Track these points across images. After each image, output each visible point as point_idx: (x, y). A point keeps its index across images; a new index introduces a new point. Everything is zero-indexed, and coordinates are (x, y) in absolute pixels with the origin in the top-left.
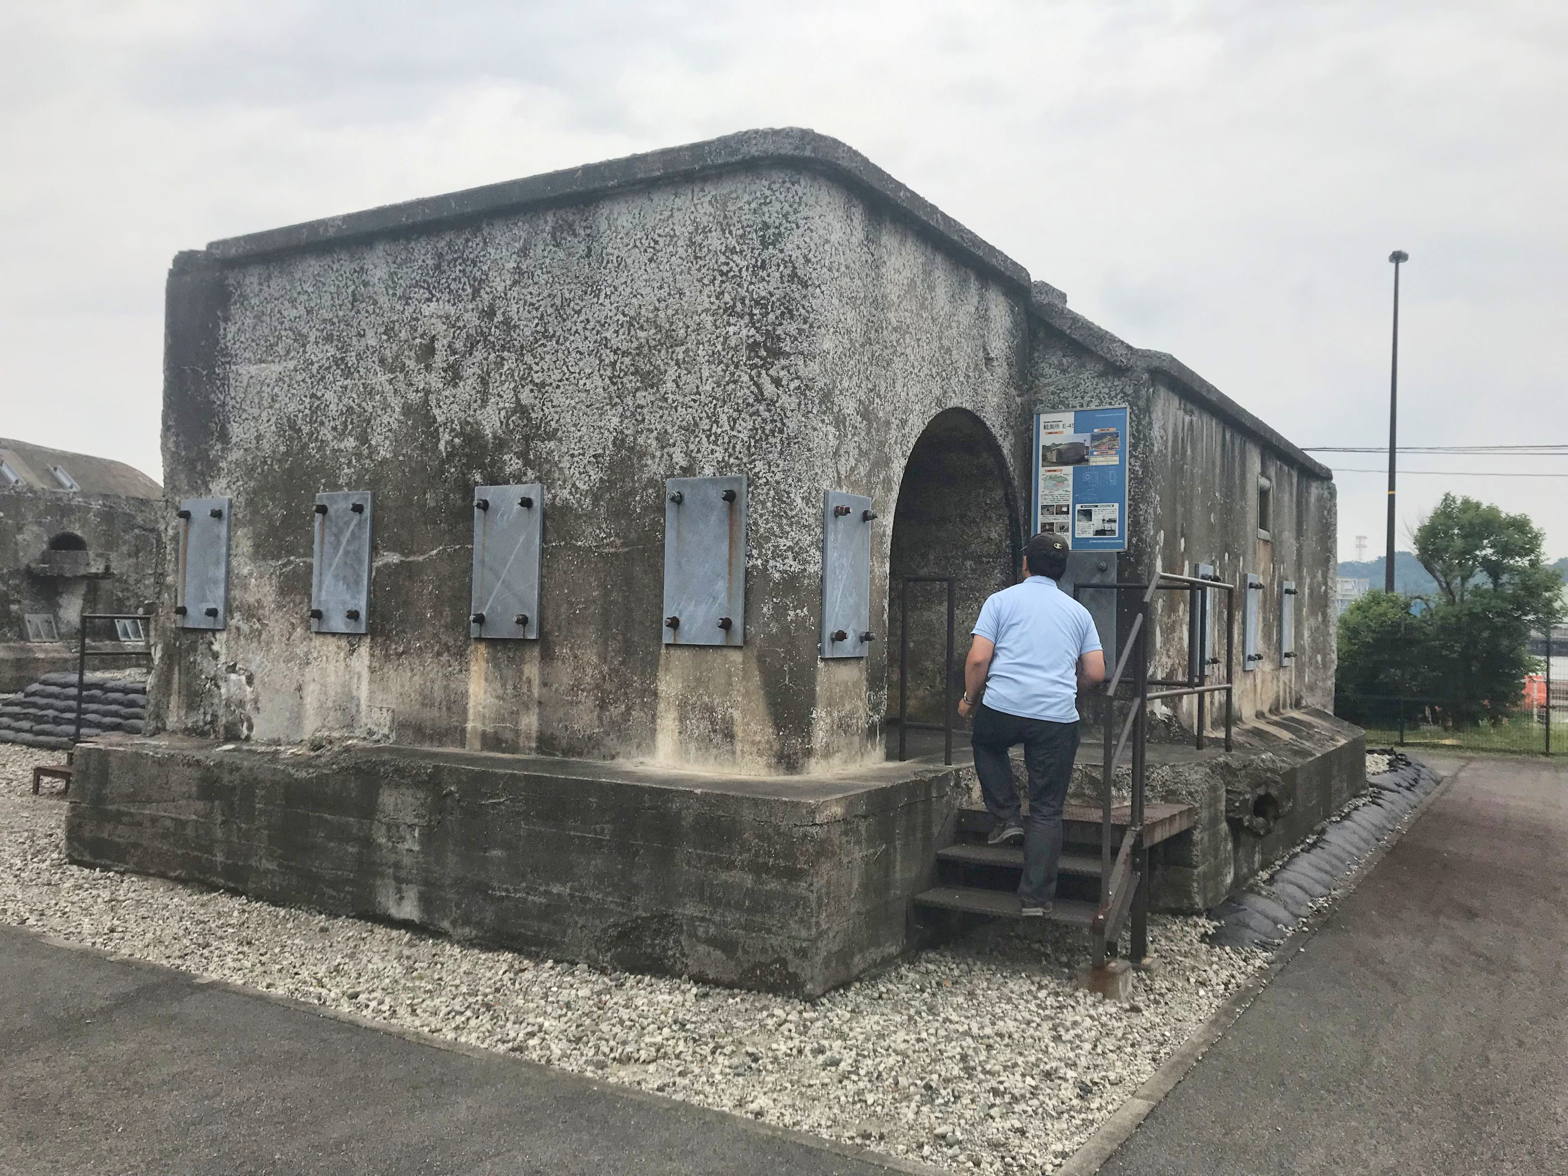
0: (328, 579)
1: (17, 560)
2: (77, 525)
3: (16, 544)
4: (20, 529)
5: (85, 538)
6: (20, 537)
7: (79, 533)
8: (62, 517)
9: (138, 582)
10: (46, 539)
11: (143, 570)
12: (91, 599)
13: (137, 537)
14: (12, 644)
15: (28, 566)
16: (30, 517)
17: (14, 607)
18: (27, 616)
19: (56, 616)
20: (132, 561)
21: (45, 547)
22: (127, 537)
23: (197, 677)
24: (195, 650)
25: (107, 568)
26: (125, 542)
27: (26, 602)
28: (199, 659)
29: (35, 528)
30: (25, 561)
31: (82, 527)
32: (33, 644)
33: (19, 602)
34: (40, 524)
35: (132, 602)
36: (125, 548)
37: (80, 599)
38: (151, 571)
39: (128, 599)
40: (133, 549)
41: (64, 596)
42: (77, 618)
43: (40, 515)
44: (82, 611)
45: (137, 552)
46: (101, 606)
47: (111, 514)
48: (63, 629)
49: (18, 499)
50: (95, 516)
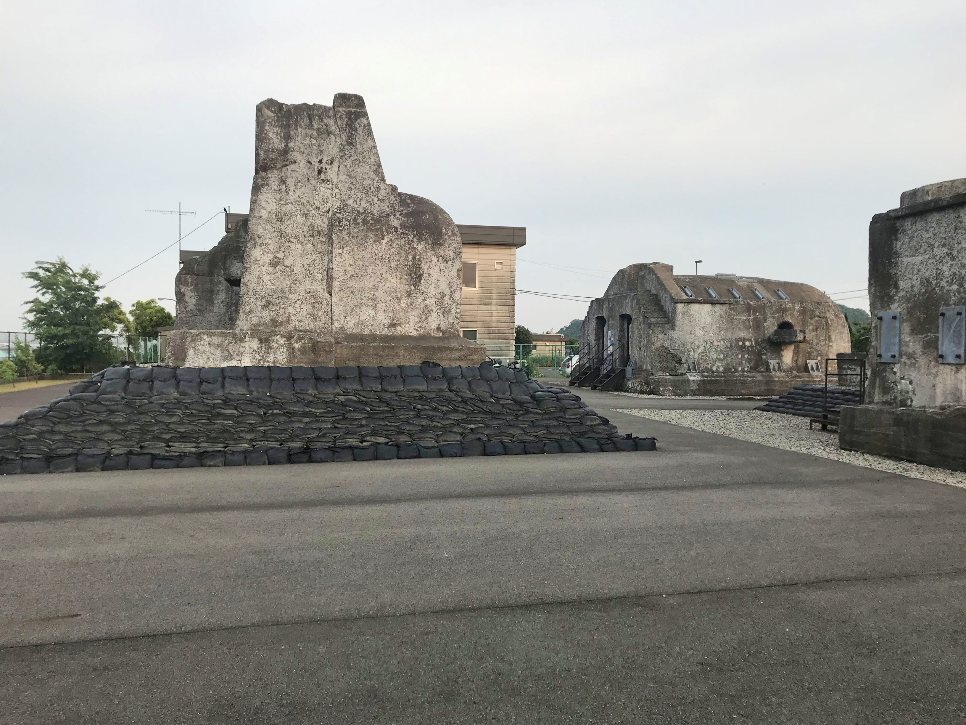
0: (946, 342)
1: (764, 334)
2: (789, 317)
3: (764, 327)
4: (765, 321)
5: (793, 324)
6: (765, 324)
7: (790, 321)
8: (783, 313)
9: (817, 344)
10: (776, 324)
11: (820, 338)
12: (796, 353)
13: (817, 321)
14: (764, 374)
15: (769, 337)
16: (769, 315)
17: (764, 357)
18: (769, 361)
19: (781, 360)
20: (815, 333)
21: (776, 328)
22: (812, 322)
23: (887, 381)
24: (886, 371)
25: (805, 337)
26: (811, 324)
27: (769, 354)
28: (887, 374)
29: (772, 319)
30: (768, 335)
31: (791, 318)
32: (773, 373)
33: (765, 354)
34: (774, 317)
35: (815, 354)
36: (811, 327)
37: (792, 352)
38: (823, 338)
39: (813, 352)
40: (815, 327)
41: (785, 351)
42: (791, 362)
43: (774, 313)
44: (793, 358)
45: (817, 329)
46: (801, 356)
47: (804, 310)
48: (785, 367)
49: (764, 306)
50: (797, 312)
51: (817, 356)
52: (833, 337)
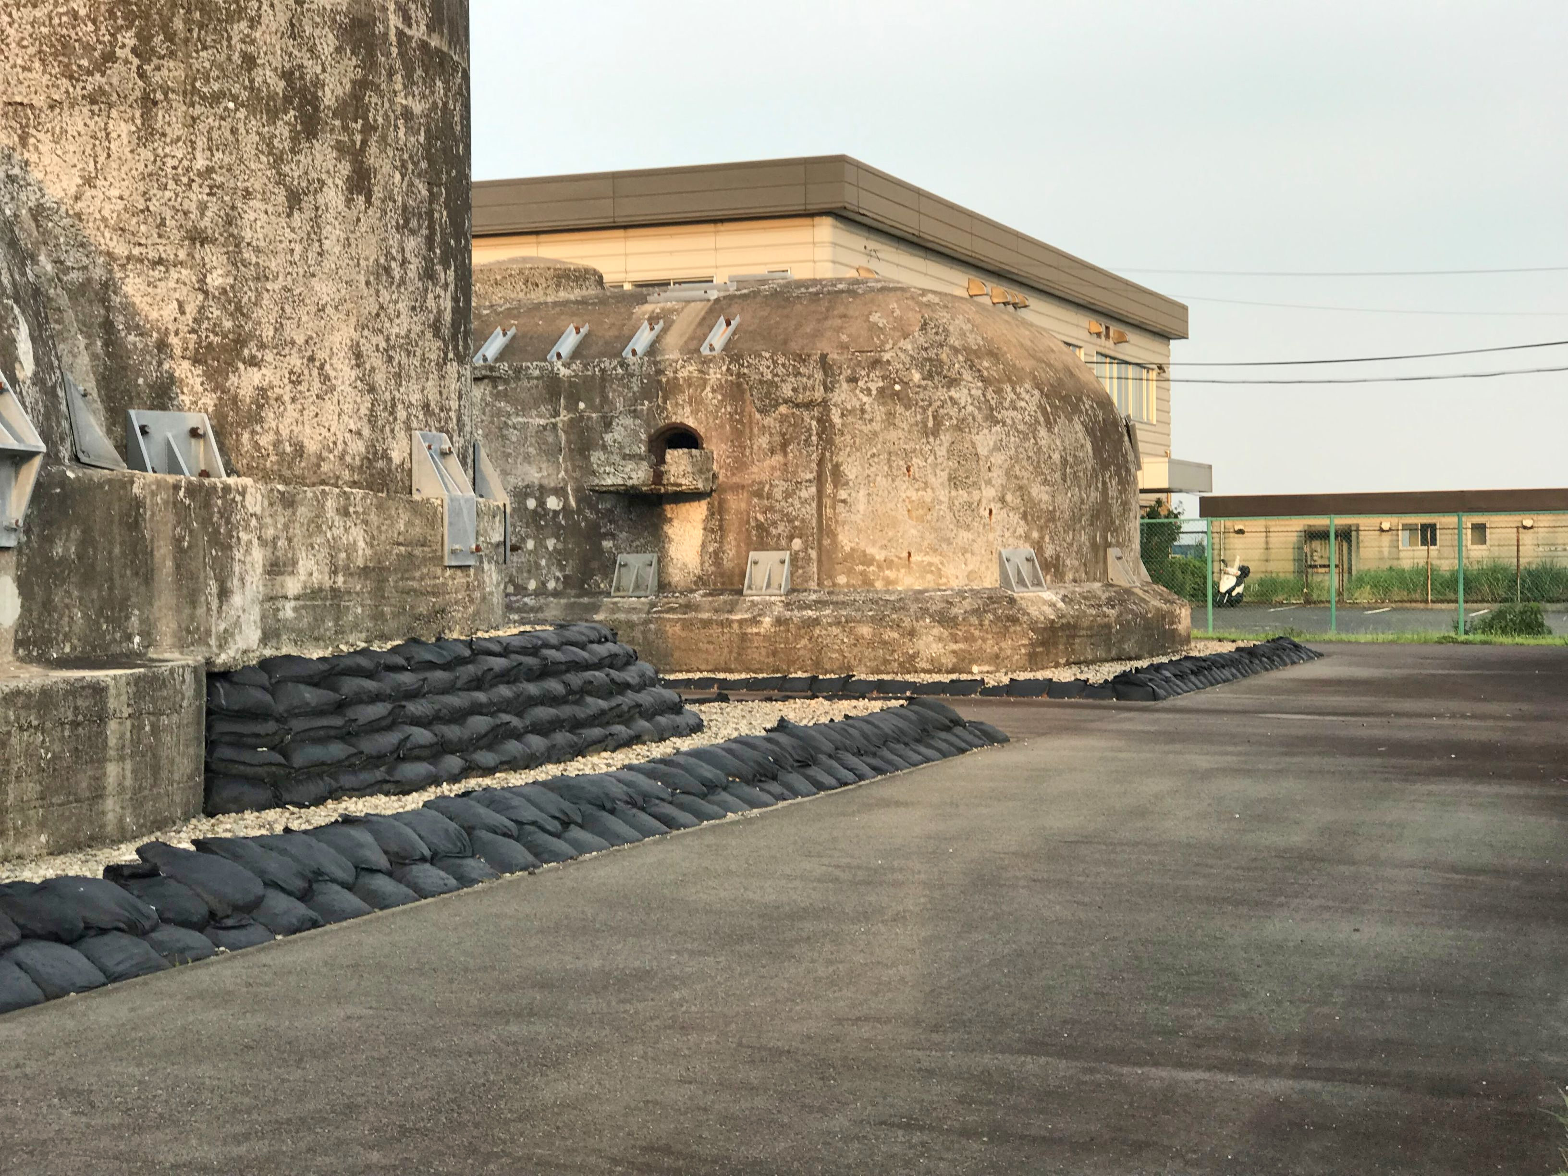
2: (688, 409)
3: (604, 448)
4: (608, 425)
5: (701, 431)
6: (608, 437)
7: (691, 422)
8: (666, 400)
9: (788, 495)
10: (644, 437)
11: (795, 473)
12: (715, 529)
13: (783, 419)
16: (620, 405)
17: (607, 544)
19: (664, 553)
20: (778, 458)
21: (643, 449)
22: (768, 421)
26: (764, 429)
27: (624, 535)
29: (629, 421)
31: (695, 412)
33: (613, 536)
34: (635, 414)
35: (782, 529)
36: (763, 441)
37: (701, 526)
38: (809, 476)
39: (774, 524)
40: (777, 439)
41: (675, 523)
42: (698, 560)
43: (635, 400)
44: (704, 545)
45: (784, 446)
46: (731, 537)
47: (739, 385)
48: (676, 576)
49: (603, 379)
50: (714, 391)
51: (791, 538)
52: (851, 470)
